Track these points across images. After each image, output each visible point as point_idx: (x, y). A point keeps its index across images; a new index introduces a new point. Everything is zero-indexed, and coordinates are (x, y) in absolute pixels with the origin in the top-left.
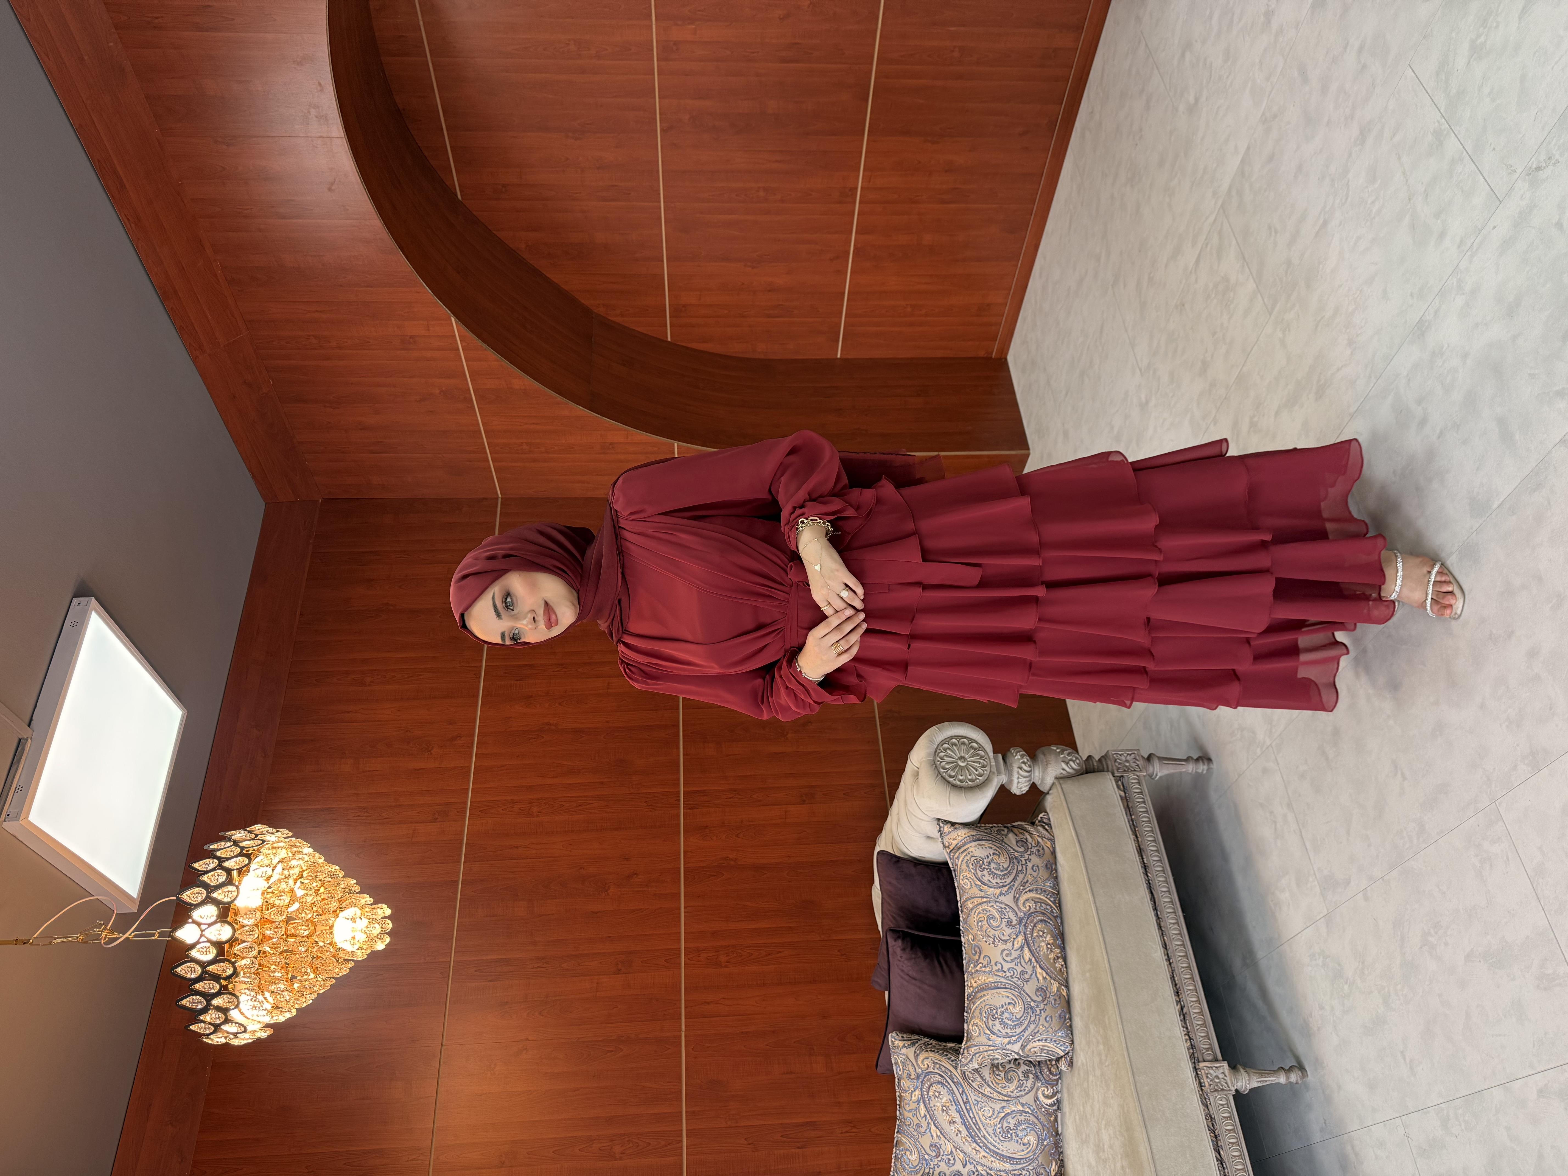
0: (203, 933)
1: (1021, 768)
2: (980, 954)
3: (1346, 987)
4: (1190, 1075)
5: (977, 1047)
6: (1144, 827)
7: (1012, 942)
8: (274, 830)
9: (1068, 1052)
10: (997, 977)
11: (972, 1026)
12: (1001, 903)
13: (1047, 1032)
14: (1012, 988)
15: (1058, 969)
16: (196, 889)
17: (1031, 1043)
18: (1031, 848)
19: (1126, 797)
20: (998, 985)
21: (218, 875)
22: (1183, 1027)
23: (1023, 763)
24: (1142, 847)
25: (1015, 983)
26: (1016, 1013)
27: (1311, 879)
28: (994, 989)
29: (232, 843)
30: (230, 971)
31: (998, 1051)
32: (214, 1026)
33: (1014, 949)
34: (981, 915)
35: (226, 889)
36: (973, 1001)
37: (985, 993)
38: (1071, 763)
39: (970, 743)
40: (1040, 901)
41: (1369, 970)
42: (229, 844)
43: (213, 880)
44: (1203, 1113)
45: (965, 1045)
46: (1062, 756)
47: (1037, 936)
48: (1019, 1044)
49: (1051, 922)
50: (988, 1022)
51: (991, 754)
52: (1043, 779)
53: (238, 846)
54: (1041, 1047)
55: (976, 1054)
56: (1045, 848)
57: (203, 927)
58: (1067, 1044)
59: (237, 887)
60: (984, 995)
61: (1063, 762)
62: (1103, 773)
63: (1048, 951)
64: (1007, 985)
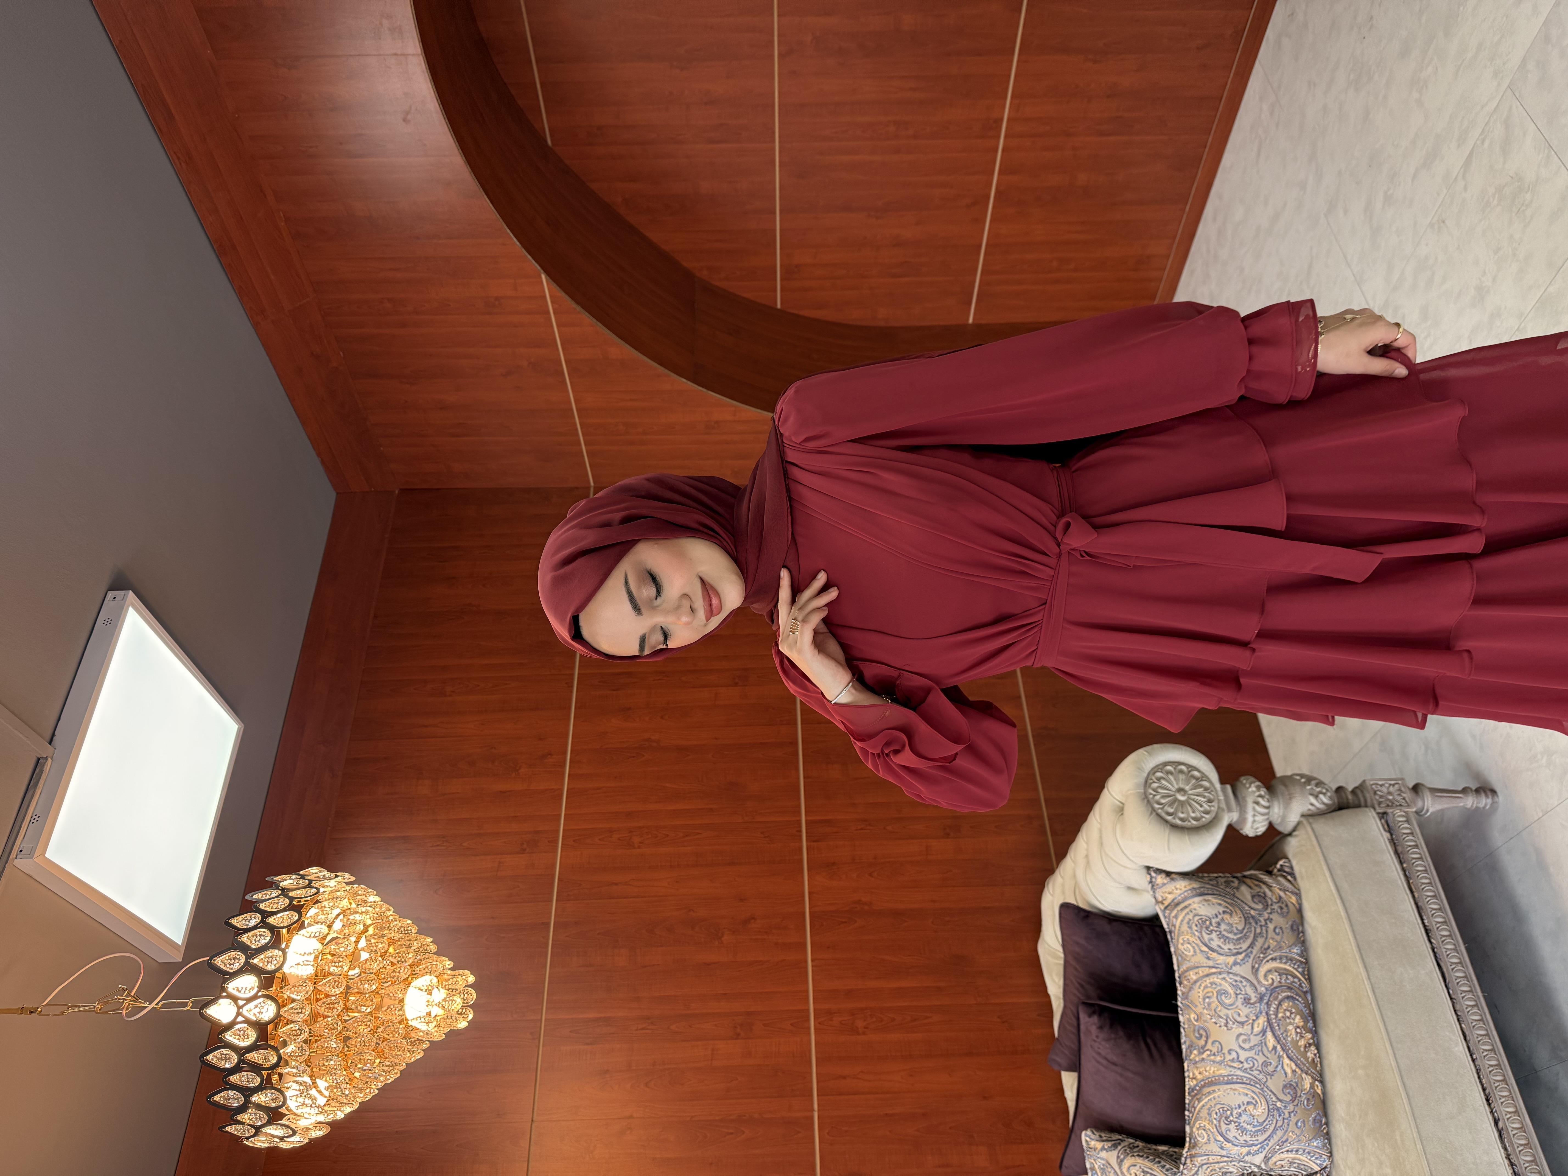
0: (241, 1010)
1: (1256, 803)
2: (1207, 1038)
5: (1206, 1157)
6: (1421, 879)
7: (1250, 1025)
8: (333, 875)
9: (1326, 1167)
10: (1231, 1069)
11: (1198, 1129)
12: (1236, 975)
13: (1299, 1141)
14: (1252, 1083)
15: (1310, 1059)
16: (233, 953)
17: (1277, 1155)
18: (1271, 905)
19: (1394, 840)
20: (1233, 1079)
21: (261, 935)
23: (1260, 796)
24: (1419, 904)
25: (1255, 1077)
26: (1258, 1115)
28: (1227, 1083)
29: (280, 892)
30: (274, 1060)
31: (1233, 1163)
32: (254, 1128)
33: (1254, 1033)
34: (1210, 990)
35: (269, 953)
36: (1198, 1097)
37: (1215, 1088)
38: (1320, 796)
40: (1285, 972)
42: (275, 893)
43: (254, 942)
45: (1187, 1152)
46: (1308, 787)
47: (1283, 1017)
48: (1262, 1156)
49: (1300, 999)
50: (1220, 1126)
51: (1218, 785)
52: (1284, 818)
53: (286, 896)
54: (1290, 1160)
55: (1203, 1165)
56: (1289, 905)
57: (241, 1003)
58: (1324, 1156)
59: (283, 951)
60: (1214, 1091)
61: (1309, 797)
62: (1361, 808)
63: (1297, 1036)
64: (1245, 1079)
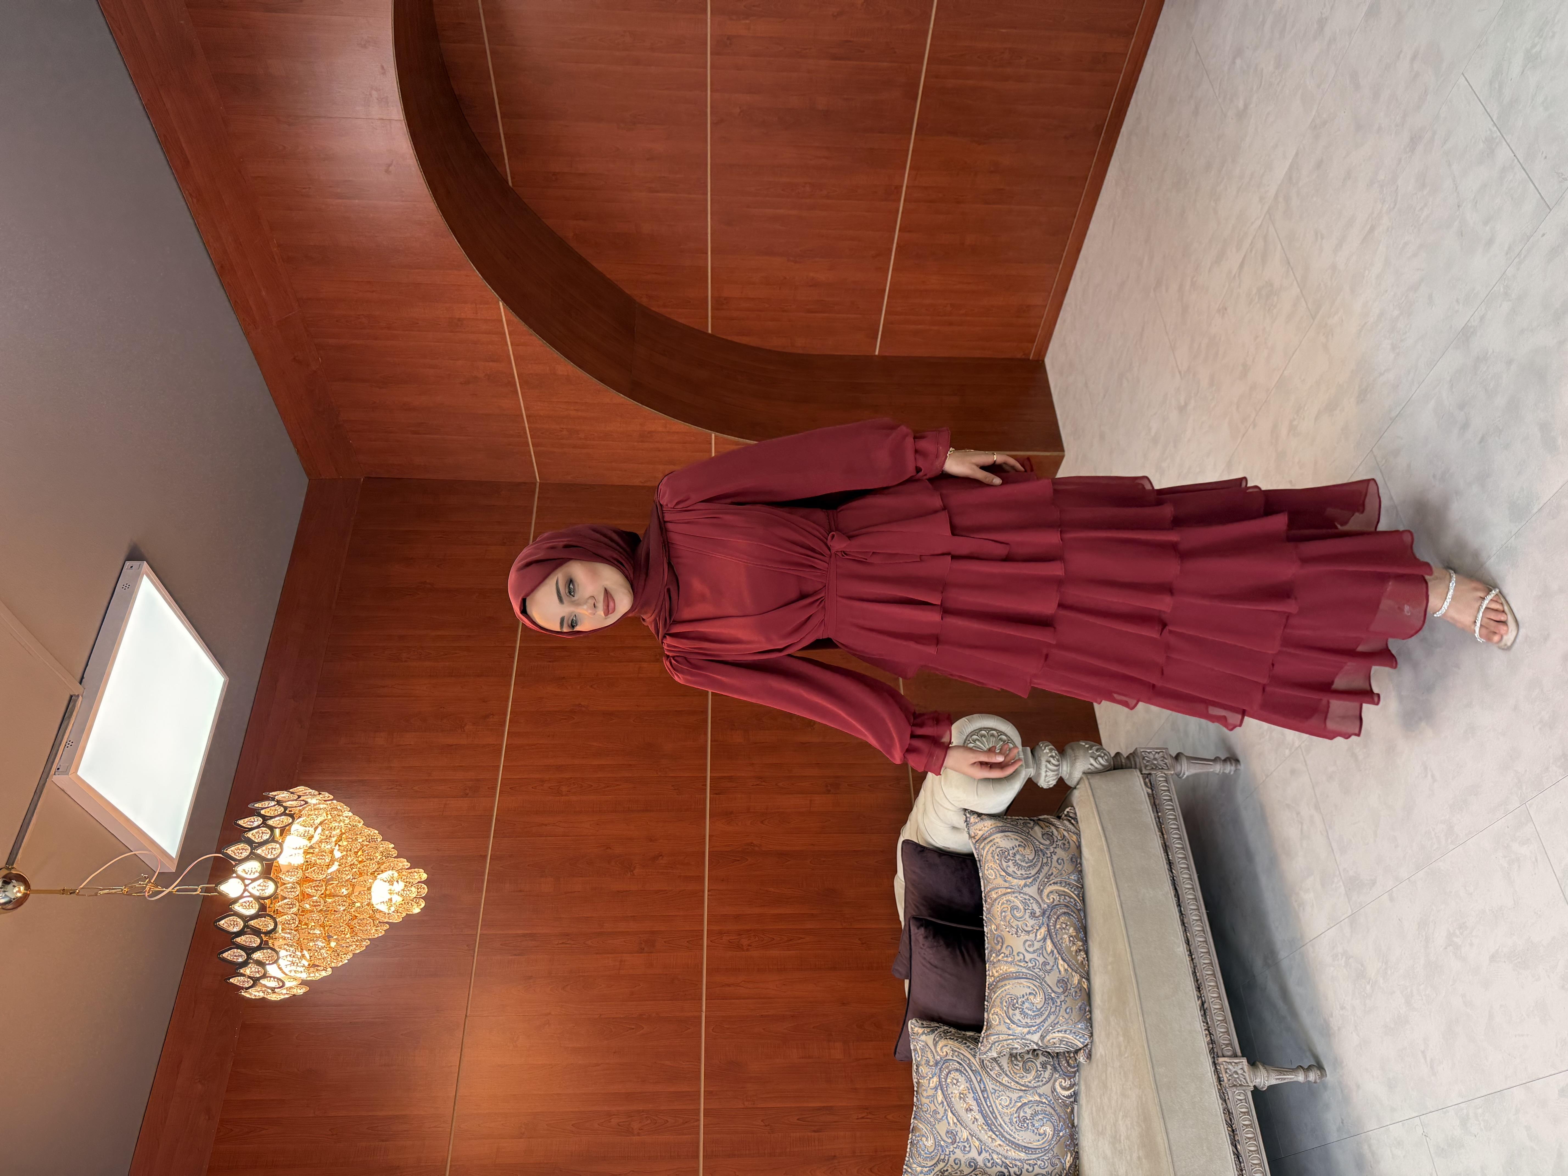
0: (247, 888)
1: (1049, 762)
2: (1002, 944)
3: (1368, 987)
4: (1210, 1070)
5: (997, 1036)
6: (1171, 825)
7: (1034, 933)
8: (316, 793)
9: (1087, 1045)
10: (1019, 967)
11: (992, 1015)
12: (1026, 894)
13: (1067, 1023)
14: (1033, 978)
15: (1079, 962)
16: (241, 845)
17: (1050, 1034)
18: (1057, 841)
19: (1153, 794)
20: (1019, 975)
21: (262, 833)
22: (1204, 1022)
23: (1052, 756)
24: (1167, 844)
25: (1036, 974)
26: (1037, 1003)
27: (1336, 880)
28: (1015, 979)
29: (276, 803)
30: (271, 927)
31: (1017, 1041)
32: (253, 980)
33: (1037, 940)
34: (1005, 906)
35: (269, 846)
36: (994, 990)
37: (1006, 982)
38: (1100, 759)
39: (999, 736)
40: (1064, 893)
41: (1392, 971)
42: (273, 803)
43: (257, 837)
44: (1221, 1107)
45: (984, 1034)
46: (1090, 752)
47: (1060, 928)
48: (1039, 1035)
49: (1074, 915)
50: (1008, 1012)
51: (1020, 747)
52: (1070, 774)
53: (282, 805)
54: (1060, 1038)
55: (995, 1042)
56: (1071, 841)
57: (247, 882)
58: (1086, 1036)
59: (280, 845)
60: (1005, 985)
61: (1092, 757)
62: (1130, 770)
63: (1070, 943)
64: (1028, 975)
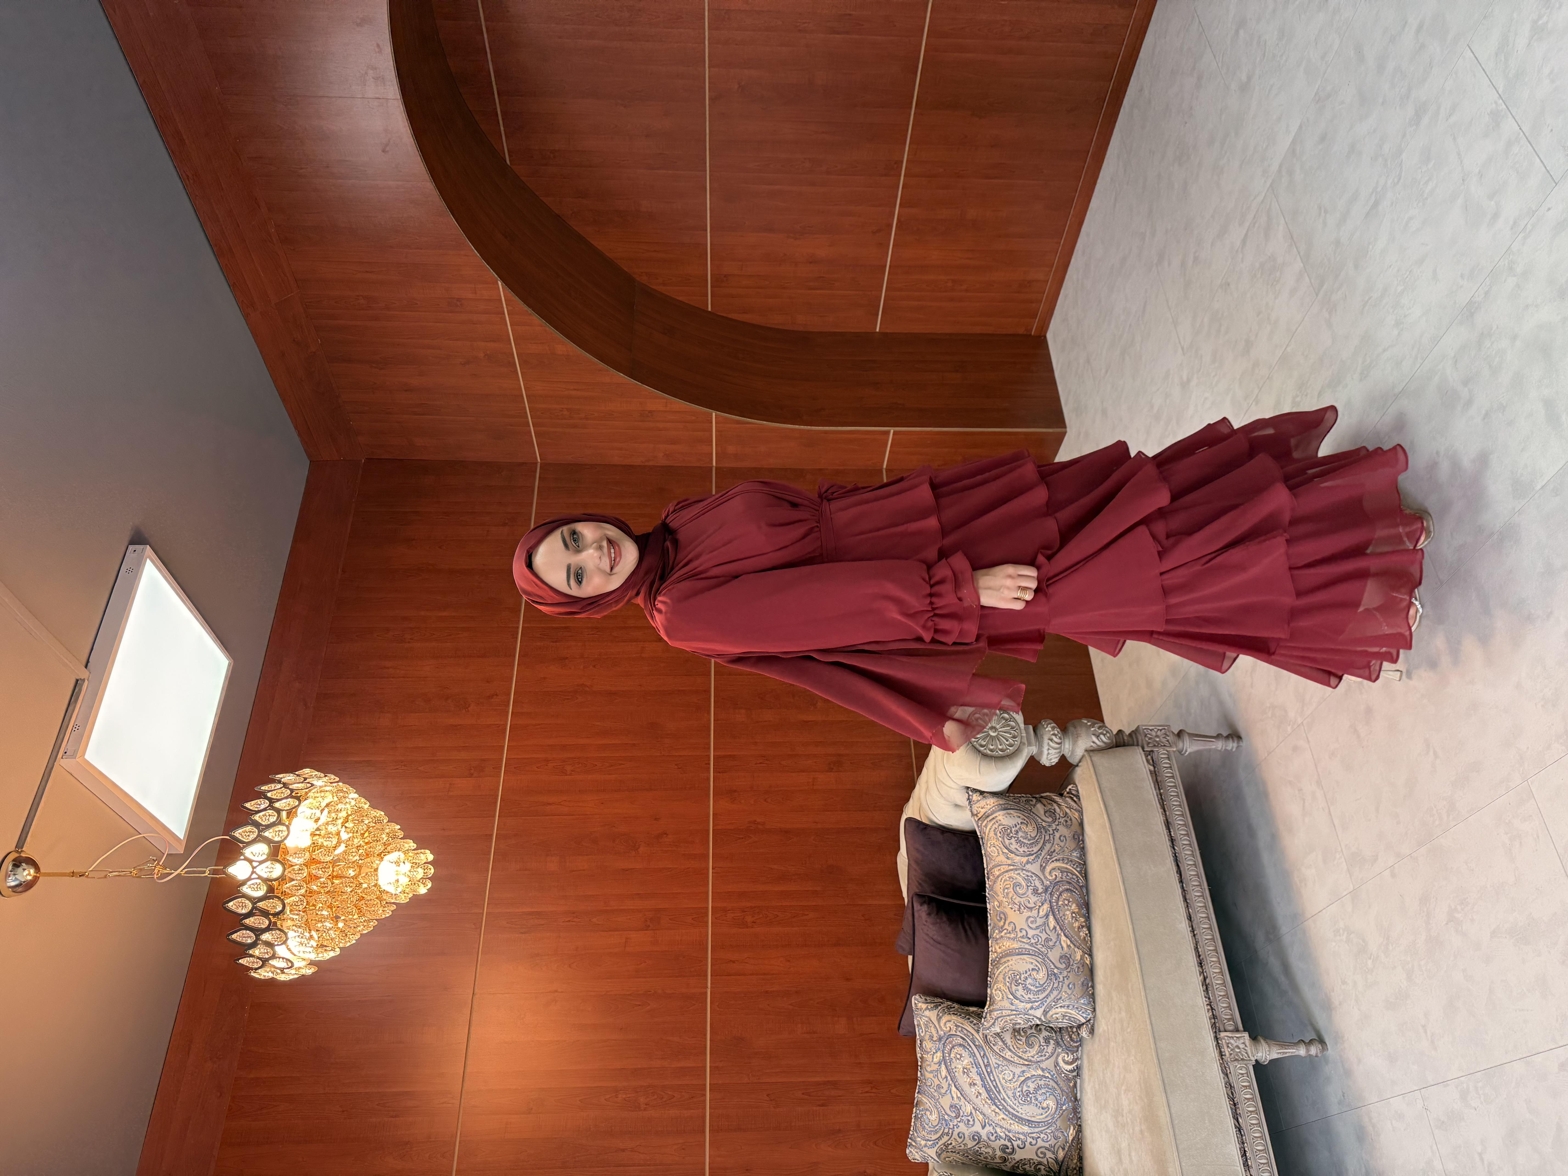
0: (255, 870)
1: (1051, 740)
2: (1005, 920)
3: (1370, 962)
4: (1211, 1044)
5: (1000, 1012)
6: (1173, 802)
7: (1037, 910)
8: (322, 775)
9: (1090, 1020)
10: (1021, 944)
11: (995, 991)
12: (1028, 871)
13: (1070, 999)
14: (1036, 954)
15: (1082, 937)
16: (247, 828)
17: (1053, 1010)
18: (1059, 819)
19: (1155, 771)
20: (1022, 951)
21: (269, 815)
22: (1206, 997)
23: (1054, 734)
24: (1169, 820)
25: (1039, 950)
26: (1040, 979)
27: (1338, 856)
28: (1018, 955)
29: (283, 786)
30: (279, 908)
31: (1020, 1016)
32: (262, 961)
33: (1040, 916)
34: (1008, 883)
35: (276, 829)
36: (997, 966)
37: (1010, 958)
38: (1102, 736)
40: (1066, 870)
41: (1394, 946)
42: (280, 786)
43: (264, 820)
44: (1223, 1081)
45: (987, 1009)
46: (1092, 729)
47: (1062, 904)
48: (1042, 1010)
49: (1077, 893)
50: (1011, 987)
51: (1022, 726)
52: (1073, 752)
53: (288, 788)
54: (1063, 1014)
55: (998, 1018)
56: (1073, 819)
57: (255, 864)
58: (1088, 1011)
59: (288, 827)
60: (1009, 961)
61: (1093, 735)
62: (1133, 747)
63: (1072, 919)
64: (1031, 951)
